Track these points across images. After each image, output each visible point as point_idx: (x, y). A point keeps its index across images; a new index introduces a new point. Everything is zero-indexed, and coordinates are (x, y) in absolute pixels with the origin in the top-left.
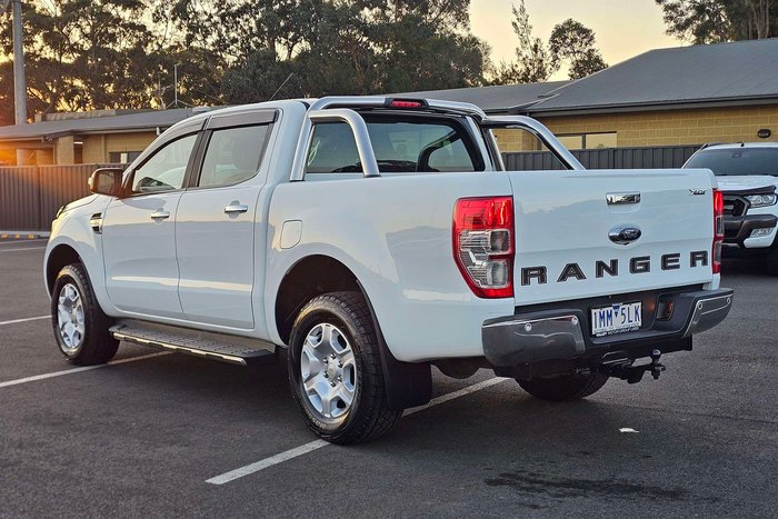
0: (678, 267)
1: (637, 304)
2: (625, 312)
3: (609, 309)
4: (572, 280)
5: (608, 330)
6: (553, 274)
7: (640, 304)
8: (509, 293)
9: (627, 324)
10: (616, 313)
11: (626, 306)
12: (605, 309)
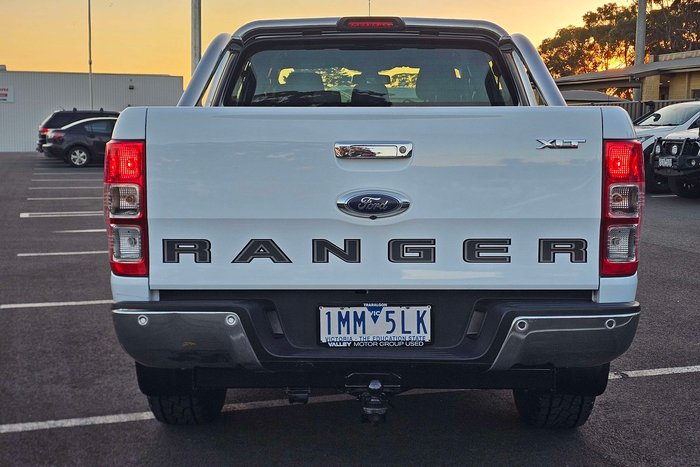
0: (508, 260)
1: (422, 309)
2: (396, 317)
3: (359, 310)
4: (265, 263)
5: (356, 338)
6: (225, 249)
7: (428, 309)
8: (140, 269)
9: (398, 334)
10: (375, 318)
11: (398, 310)
12: (352, 310)
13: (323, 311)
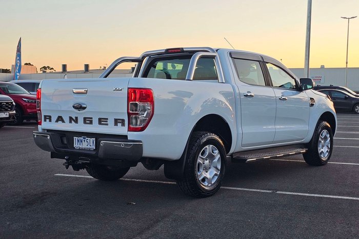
0: (107, 124)
1: (93, 139)
5: (81, 146)
6: (54, 118)
9: (89, 146)
10: (84, 141)
11: (89, 139)
12: (80, 138)
13: (74, 138)
